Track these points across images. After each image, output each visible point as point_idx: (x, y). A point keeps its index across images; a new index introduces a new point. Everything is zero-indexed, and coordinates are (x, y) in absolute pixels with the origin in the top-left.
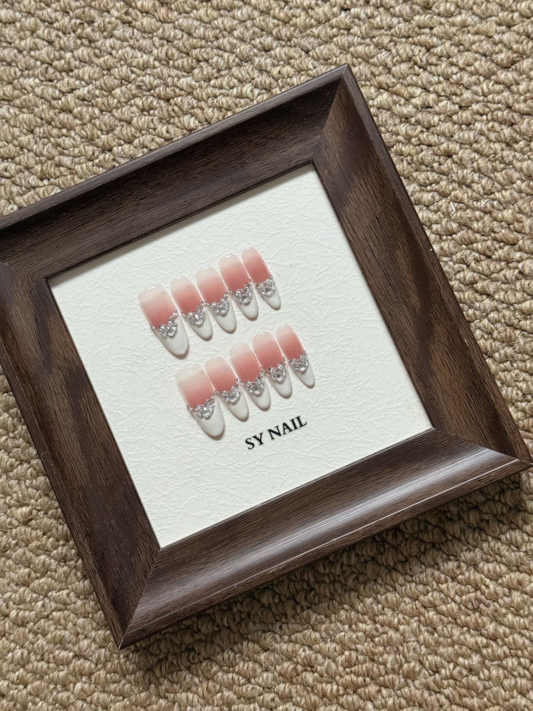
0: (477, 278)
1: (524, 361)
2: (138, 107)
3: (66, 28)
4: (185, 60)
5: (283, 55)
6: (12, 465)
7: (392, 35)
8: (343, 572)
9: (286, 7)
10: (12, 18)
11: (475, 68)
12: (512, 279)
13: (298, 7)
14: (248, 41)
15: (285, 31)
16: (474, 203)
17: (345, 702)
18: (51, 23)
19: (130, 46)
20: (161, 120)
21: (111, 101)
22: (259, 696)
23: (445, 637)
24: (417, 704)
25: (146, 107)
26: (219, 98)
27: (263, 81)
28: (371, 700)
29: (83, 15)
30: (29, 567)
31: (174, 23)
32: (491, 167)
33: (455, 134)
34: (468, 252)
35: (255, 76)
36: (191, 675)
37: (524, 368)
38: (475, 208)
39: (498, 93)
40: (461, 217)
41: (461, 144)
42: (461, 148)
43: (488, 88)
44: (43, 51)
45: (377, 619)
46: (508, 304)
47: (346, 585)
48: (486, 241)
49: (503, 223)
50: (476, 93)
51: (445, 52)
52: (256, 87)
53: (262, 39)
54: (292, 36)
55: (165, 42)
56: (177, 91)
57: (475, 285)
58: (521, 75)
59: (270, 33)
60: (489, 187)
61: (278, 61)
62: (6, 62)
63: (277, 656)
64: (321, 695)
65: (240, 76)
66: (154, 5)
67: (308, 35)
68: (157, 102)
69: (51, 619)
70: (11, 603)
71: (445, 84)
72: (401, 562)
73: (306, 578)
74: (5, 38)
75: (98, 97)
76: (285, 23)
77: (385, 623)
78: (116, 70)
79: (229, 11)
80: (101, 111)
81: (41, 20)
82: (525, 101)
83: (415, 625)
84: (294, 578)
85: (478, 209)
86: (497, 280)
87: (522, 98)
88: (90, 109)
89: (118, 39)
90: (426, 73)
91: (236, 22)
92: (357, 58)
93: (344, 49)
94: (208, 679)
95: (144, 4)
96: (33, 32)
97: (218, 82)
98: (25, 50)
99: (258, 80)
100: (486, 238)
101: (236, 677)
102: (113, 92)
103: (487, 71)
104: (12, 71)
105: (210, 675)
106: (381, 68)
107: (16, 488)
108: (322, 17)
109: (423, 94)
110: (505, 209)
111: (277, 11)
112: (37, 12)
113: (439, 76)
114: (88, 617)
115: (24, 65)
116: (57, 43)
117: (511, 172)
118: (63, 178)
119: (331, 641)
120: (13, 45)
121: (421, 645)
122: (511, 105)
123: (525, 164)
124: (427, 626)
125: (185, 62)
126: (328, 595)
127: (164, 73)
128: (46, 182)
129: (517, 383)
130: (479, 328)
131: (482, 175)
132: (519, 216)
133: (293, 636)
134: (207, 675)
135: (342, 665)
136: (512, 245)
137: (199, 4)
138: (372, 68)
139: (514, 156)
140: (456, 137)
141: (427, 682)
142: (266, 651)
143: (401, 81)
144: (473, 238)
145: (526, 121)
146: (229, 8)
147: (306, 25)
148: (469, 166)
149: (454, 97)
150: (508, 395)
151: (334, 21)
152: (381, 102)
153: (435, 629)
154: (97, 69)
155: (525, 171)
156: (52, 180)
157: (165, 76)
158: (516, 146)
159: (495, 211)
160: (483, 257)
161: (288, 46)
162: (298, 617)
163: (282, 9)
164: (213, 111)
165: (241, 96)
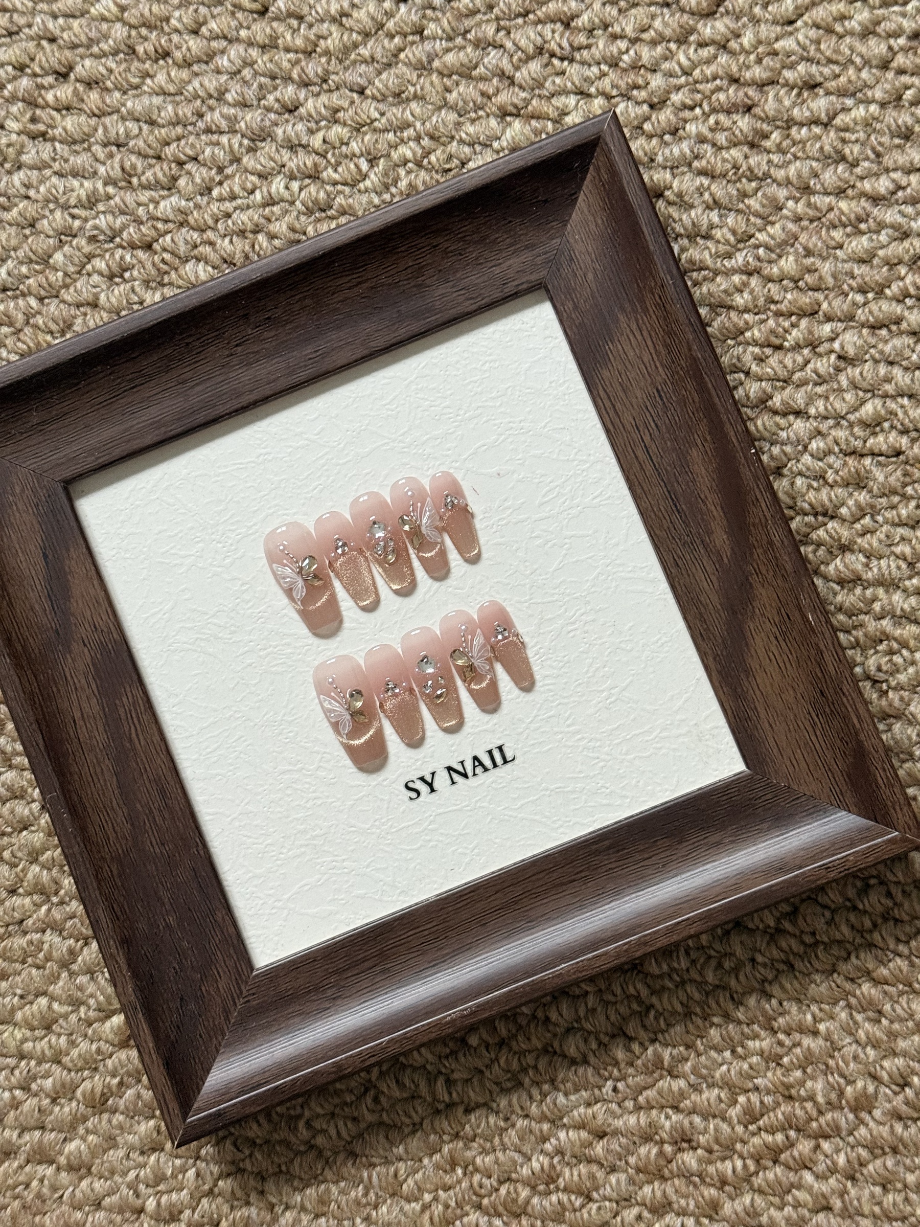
0: (769, 390)
1: (893, 507)
2: (100, 273)
4: (157, 168)
5: (323, 111)
6: (72, 952)
7: (498, 19)
8: (693, 962)
9: (303, 26)
11: (656, 31)
12: (830, 374)
13: (322, 21)
14: (255, 103)
15: (313, 68)
16: (726, 262)
17: (763, 1184)
19: (56, 173)
20: (146, 283)
21: (52, 278)
22: (614, 1217)
23: (901, 1020)
24: (887, 1150)
25: (115, 269)
26: (235, 216)
27: (301, 163)
28: (807, 1167)
30: (153, 1117)
31: (118, 111)
32: (735, 192)
33: (656, 154)
34: (741, 349)
35: (285, 159)
36: (486, 1218)
37: (897, 520)
38: (729, 270)
39: (708, 62)
40: (710, 293)
41: (672, 168)
42: (674, 176)
43: (689, 59)
45: (776, 1025)
46: (835, 418)
47: (706, 983)
48: (763, 321)
49: (785, 282)
50: (670, 74)
51: (597, 20)
52: (292, 177)
53: (278, 94)
54: (327, 72)
55: (114, 148)
56: (160, 225)
57: (770, 403)
58: (738, 19)
59: (288, 79)
60: (742, 227)
61: (317, 123)
63: (623, 1140)
64: (718, 1184)
65: (259, 167)
66: (75, 92)
67: (354, 62)
68: (132, 255)
69: (219, 1194)
70: (142, 1187)
71: (613, 75)
72: (787, 915)
73: (632, 991)
75: (28, 278)
76: (308, 54)
77: (791, 1029)
78: (45, 222)
79: (207, 63)
80: (41, 299)
82: (759, 61)
83: (843, 1015)
84: (610, 998)
85: (734, 271)
86: (803, 383)
87: (752, 57)
88: (21, 302)
89: (31, 168)
90: (575, 66)
91: (225, 77)
92: (450, 76)
93: (423, 68)
94: (518, 1216)
95: (58, 94)
97: (225, 190)
99: (292, 165)
100: (764, 317)
101: (564, 1198)
102: (51, 261)
103: (678, 30)
105: (519, 1207)
106: (495, 81)
107: (91, 988)
108: (369, 25)
109: (582, 102)
110: (780, 257)
111: (289, 37)
113: (599, 64)
117: (773, 190)
119: (709, 1087)
121: (864, 1048)
122: (737, 76)
123: (792, 171)
124: (864, 1010)
125: (158, 172)
126: (679, 1008)
127: (128, 203)
129: (893, 548)
130: (800, 474)
131: (722, 212)
132: (809, 261)
133: (640, 1098)
134: (515, 1209)
135: (739, 1122)
136: (812, 314)
137: (152, 66)
138: (481, 86)
139: (769, 162)
140: (660, 159)
141: (894, 1107)
142: (601, 1137)
143: (537, 92)
144: (741, 324)
145: (771, 95)
146: (205, 58)
147: (345, 46)
148: (696, 203)
149: (635, 92)
150: (883, 575)
151: (390, 25)
152: (513, 138)
153: (880, 1012)
154: (13, 231)
155: (795, 181)
157: (131, 207)
158: (767, 144)
159: (766, 265)
160: (768, 351)
161: (326, 91)
162: (639, 1062)
163: (295, 31)
164: (231, 242)
165: (270, 202)
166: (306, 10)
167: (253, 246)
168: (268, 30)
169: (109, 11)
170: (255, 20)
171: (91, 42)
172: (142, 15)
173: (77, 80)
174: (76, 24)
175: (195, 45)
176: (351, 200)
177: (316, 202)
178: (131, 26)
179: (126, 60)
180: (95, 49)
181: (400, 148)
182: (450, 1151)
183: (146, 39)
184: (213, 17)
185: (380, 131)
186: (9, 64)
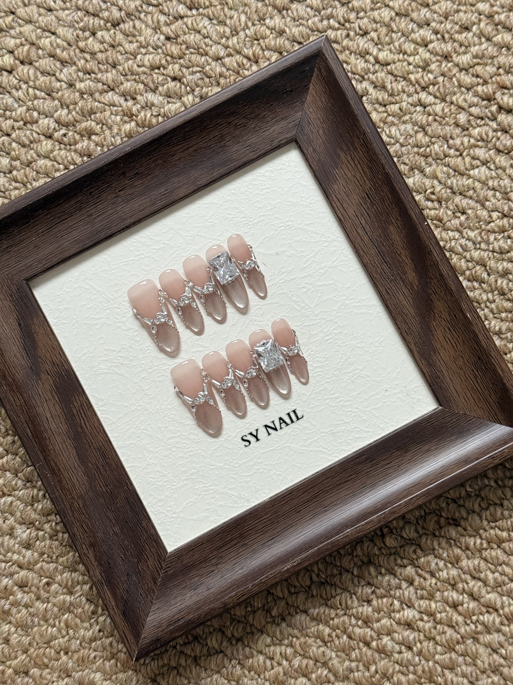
118: (213, 8)
128: (194, 12)
156: (201, 10)
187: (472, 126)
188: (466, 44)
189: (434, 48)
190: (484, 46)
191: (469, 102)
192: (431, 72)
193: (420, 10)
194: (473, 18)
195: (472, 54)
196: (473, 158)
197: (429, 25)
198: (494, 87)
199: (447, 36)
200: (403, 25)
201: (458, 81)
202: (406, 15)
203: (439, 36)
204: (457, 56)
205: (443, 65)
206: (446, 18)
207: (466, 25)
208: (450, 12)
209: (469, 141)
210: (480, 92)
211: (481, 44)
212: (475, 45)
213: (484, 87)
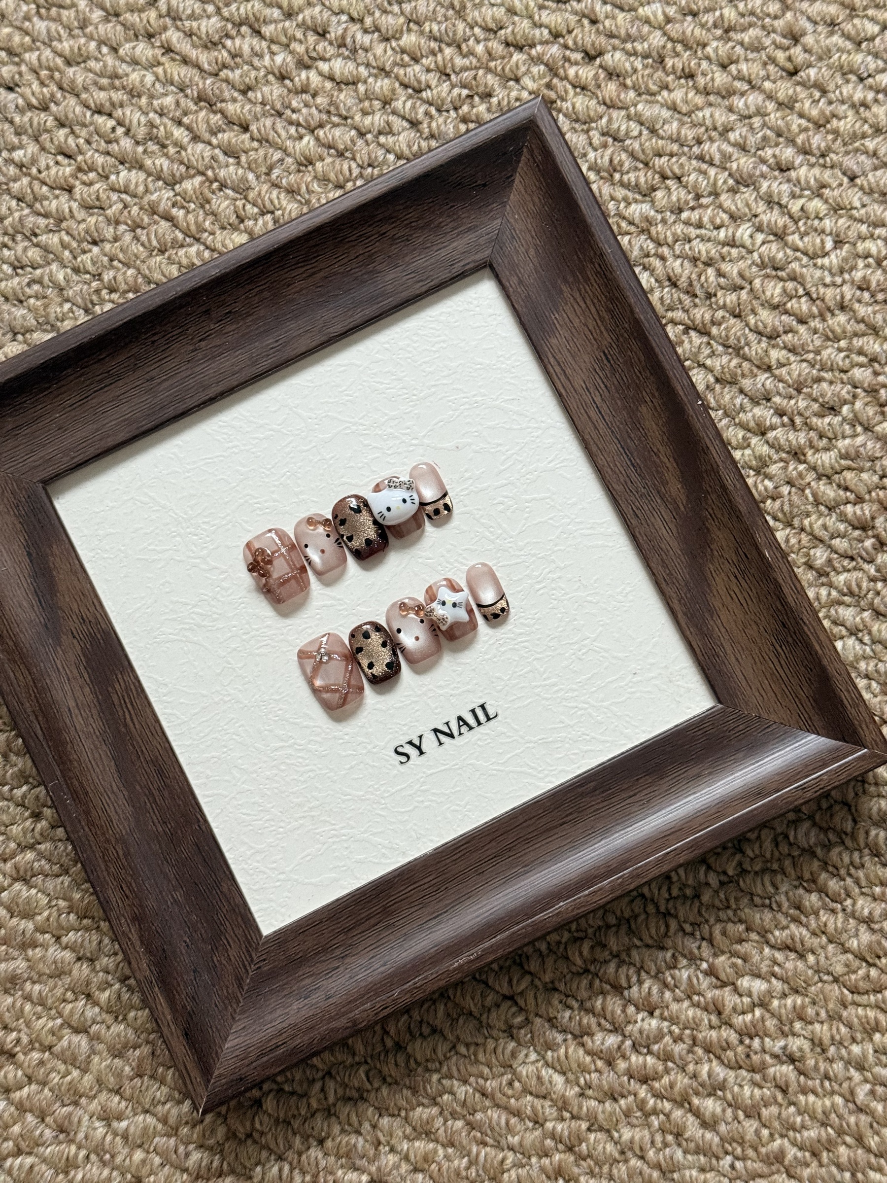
3: (443, 101)
5: (812, 182)
9: (822, 100)
10: (353, 76)
13: (843, 102)
14: (753, 151)
15: (817, 141)
18: (419, 91)
26: (694, 243)
27: (773, 220)
29: (474, 82)
31: (627, 109)
35: (759, 210)
44: (401, 138)
47: (853, 1102)
52: (759, 229)
53: (777, 151)
54: (829, 149)
55: (610, 140)
56: (624, 224)
59: (792, 142)
61: (802, 190)
62: (337, 151)
65: (733, 208)
66: (596, 77)
67: (857, 150)
69: (335, 1114)
73: (783, 1083)
74: (337, 108)
76: (818, 126)
79: (723, 97)
81: (401, 84)
84: (760, 1081)
91: (733, 117)
95: (580, 72)
96: (386, 103)
97: (695, 216)
98: (370, 132)
99: (764, 218)
104: (346, 167)
111: (807, 104)
112: (395, 70)
114: (399, 1115)
115: (366, 158)
116: (425, 125)
120: (349, 121)
125: (643, 177)
126: (819, 1116)
127: (604, 192)
137: (674, 81)
146: (724, 93)
147: (854, 133)
157: (604, 198)
161: (820, 165)
162: (763, 1150)
163: (816, 102)
164: (682, 265)
165: (732, 243)
166: (831, 87)
167: (700, 276)
168: (791, 92)
169: (655, 16)
170: (782, 77)
171: (629, 38)
172: (684, 33)
173: (601, 66)
174: (621, 16)
175: (720, 78)
176: (804, 270)
177: (772, 259)
178: (670, 39)
179: (652, 67)
180: (629, 46)
181: (867, 241)
182: (560, 1161)
183: (677, 55)
184: (747, 60)
185: (855, 220)
186: (546, 27)
187: (834, 569)
188: (830, 435)
189: (776, 438)
190: (860, 440)
191: (831, 530)
192: (770, 477)
193: (756, 376)
194: (844, 392)
195: (839, 451)
196: (835, 623)
197: (769, 400)
198: (874, 508)
199: (798, 420)
200: (727, 398)
201: (814, 495)
202: (733, 383)
203: (785, 419)
204: (814, 454)
205: (791, 468)
206: (799, 391)
207: (831, 403)
208: (806, 380)
209: (829, 594)
210: (850, 516)
211: (854, 436)
212: (844, 437)
213: (858, 507)
